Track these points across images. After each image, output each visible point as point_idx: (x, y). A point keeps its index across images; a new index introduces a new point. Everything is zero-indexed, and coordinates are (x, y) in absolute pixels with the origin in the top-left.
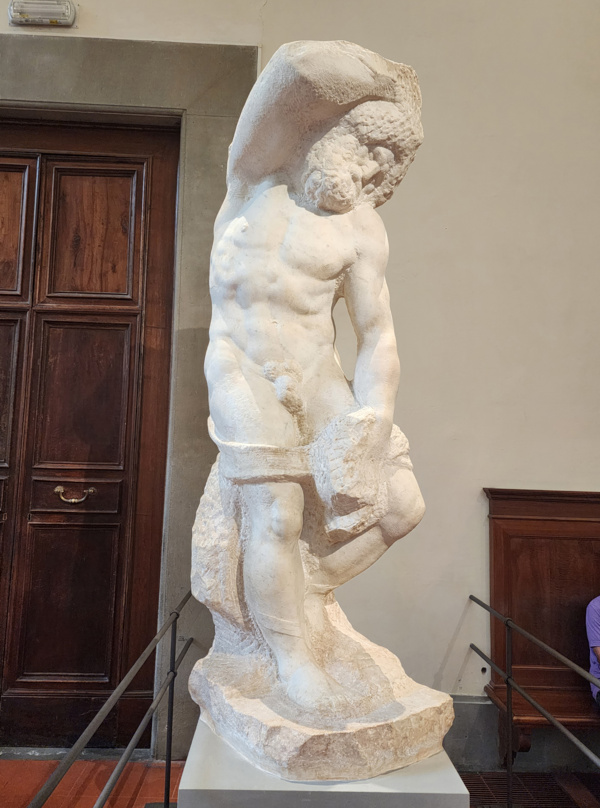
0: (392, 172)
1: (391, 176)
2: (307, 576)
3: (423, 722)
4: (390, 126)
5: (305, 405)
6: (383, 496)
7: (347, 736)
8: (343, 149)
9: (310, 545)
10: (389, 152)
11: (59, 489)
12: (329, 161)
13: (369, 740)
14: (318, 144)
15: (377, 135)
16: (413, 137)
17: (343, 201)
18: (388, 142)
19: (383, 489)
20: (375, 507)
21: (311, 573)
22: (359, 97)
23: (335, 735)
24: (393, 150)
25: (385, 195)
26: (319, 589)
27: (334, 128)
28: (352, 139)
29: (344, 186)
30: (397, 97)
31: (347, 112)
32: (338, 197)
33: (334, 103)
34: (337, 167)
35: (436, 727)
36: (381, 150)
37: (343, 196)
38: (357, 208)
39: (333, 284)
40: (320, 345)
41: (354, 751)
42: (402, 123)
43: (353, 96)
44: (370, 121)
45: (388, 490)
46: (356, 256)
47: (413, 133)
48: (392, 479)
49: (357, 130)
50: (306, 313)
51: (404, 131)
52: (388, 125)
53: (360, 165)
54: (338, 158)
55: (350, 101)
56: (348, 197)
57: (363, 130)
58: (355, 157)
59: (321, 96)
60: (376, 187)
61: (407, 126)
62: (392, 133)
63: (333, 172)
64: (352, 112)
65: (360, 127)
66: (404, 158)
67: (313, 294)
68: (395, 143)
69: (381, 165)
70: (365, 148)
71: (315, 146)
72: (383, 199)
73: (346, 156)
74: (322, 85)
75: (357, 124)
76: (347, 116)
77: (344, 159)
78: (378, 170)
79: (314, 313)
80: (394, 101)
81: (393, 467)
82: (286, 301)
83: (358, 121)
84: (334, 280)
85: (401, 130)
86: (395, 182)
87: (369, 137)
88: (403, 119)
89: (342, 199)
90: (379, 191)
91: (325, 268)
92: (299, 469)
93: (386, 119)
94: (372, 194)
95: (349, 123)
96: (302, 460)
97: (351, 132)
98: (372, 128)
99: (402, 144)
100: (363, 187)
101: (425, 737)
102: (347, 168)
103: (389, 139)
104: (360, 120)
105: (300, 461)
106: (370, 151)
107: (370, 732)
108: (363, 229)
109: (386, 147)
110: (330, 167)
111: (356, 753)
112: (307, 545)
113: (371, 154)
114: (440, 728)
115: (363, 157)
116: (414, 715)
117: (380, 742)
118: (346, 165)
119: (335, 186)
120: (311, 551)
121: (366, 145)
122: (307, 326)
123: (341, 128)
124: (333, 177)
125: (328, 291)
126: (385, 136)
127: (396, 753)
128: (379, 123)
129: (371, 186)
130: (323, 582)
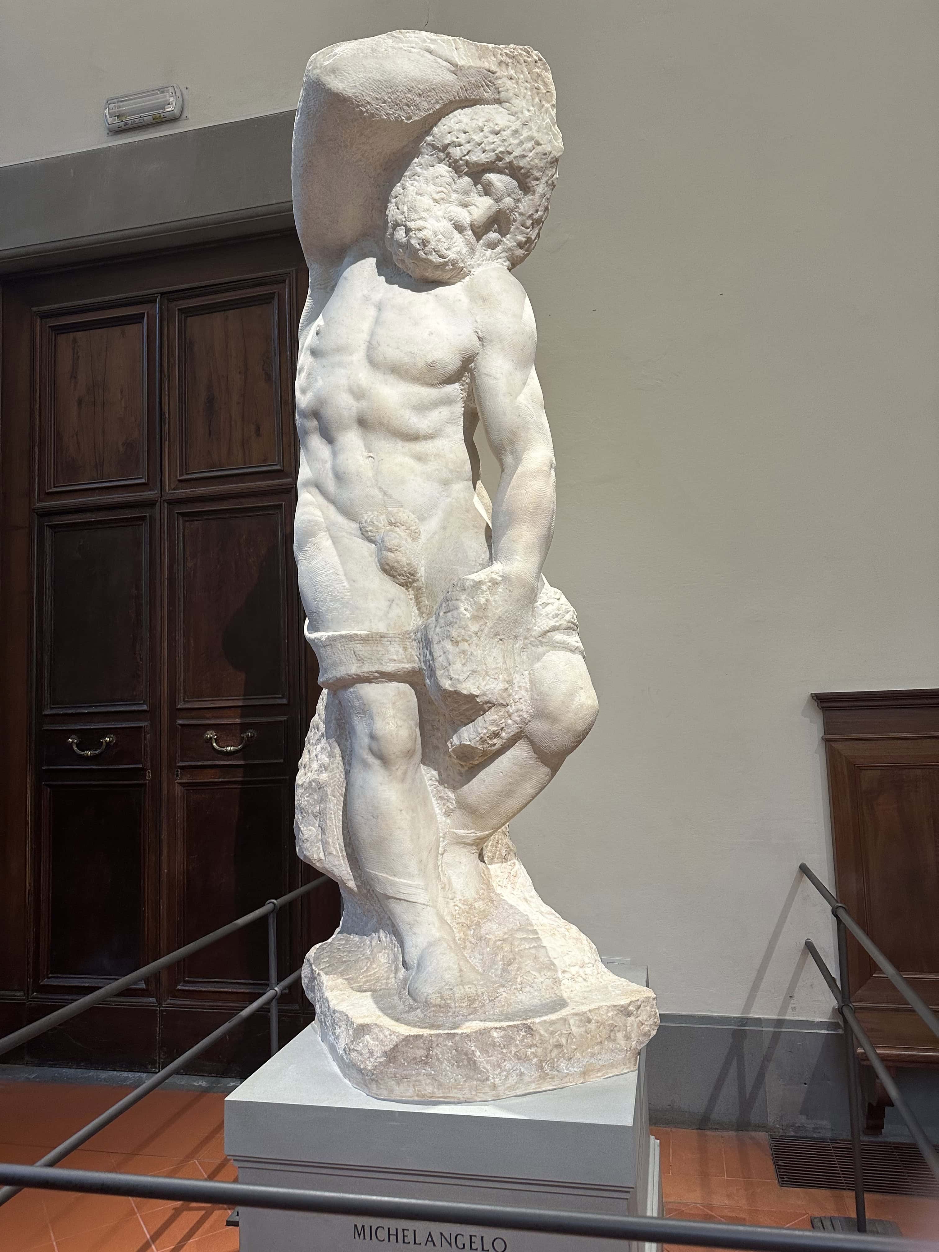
0: (522, 210)
1: (521, 214)
2: (440, 818)
3: (592, 1026)
4: (496, 139)
5: (422, 572)
6: (523, 692)
7: (457, 1038)
8: (431, 188)
9: (440, 774)
10: (507, 179)
11: (209, 734)
12: (412, 209)
13: (494, 1045)
14: (398, 188)
15: (478, 157)
16: (539, 149)
17: (446, 264)
18: (500, 164)
19: (522, 680)
20: (511, 709)
21: (447, 814)
22: (438, 106)
23: (438, 1035)
24: (513, 176)
25: (520, 245)
26: (463, 837)
27: (416, 160)
28: (443, 169)
29: (439, 240)
30: (503, 94)
31: (428, 132)
32: (434, 258)
33: (398, 121)
34: (424, 214)
35: (620, 1035)
36: (493, 177)
37: (441, 257)
38: (476, 271)
39: (455, 389)
40: (446, 483)
41: (469, 1060)
42: (516, 132)
43: (426, 107)
44: (463, 138)
45: (531, 681)
46: (478, 343)
47: (538, 144)
48: (538, 665)
49: (448, 155)
50: (413, 437)
51: (521, 143)
52: (492, 138)
53: (465, 206)
54: (426, 201)
55: (423, 114)
56: (452, 255)
57: (456, 152)
58: (454, 196)
59: (373, 115)
60: (503, 235)
61: (525, 133)
62: (501, 149)
63: (420, 223)
64: (435, 130)
65: (451, 150)
66: (534, 183)
67: (422, 408)
68: (511, 163)
69: (498, 200)
70: (466, 179)
71: (393, 193)
72: (520, 252)
73: (437, 197)
74: (368, 99)
75: (445, 147)
76: (429, 138)
77: (435, 201)
78: (495, 208)
79: (429, 437)
80: (499, 102)
81: (541, 649)
82: (381, 424)
83: (447, 142)
84: (457, 385)
85: (516, 142)
86: (529, 223)
87: (467, 163)
88: (516, 125)
89: (442, 260)
90: (509, 241)
91: (431, 367)
92: (400, 662)
93: (486, 129)
94: (499, 248)
95: (434, 147)
96: (405, 649)
97: (440, 161)
98: (468, 147)
99: (522, 163)
100: (478, 239)
101: (597, 1048)
102: (440, 214)
103: (499, 159)
104: (448, 140)
105: (401, 650)
106: (475, 184)
107: (495, 1034)
108: (484, 300)
109: (500, 171)
110: (414, 216)
111: (473, 1064)
112: (435, 773)
113: (479, 186)
114: (627, 1037)
115: (466, 193)
116: (576, 1014)
117: (514, 1050)
118: (439, 210)
119: (424, 243)
120: (441, 782)
121: (466, 174)
122: (420, 458)
123: (425, 159)
124: (419, 230)
125: (448, 401)
126: (491, 156)
127: (542, 1068)
128: (477, 138)
129: (493, 236)
130: (465, 827)
